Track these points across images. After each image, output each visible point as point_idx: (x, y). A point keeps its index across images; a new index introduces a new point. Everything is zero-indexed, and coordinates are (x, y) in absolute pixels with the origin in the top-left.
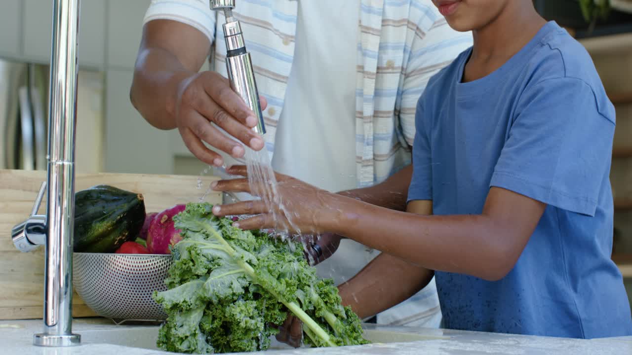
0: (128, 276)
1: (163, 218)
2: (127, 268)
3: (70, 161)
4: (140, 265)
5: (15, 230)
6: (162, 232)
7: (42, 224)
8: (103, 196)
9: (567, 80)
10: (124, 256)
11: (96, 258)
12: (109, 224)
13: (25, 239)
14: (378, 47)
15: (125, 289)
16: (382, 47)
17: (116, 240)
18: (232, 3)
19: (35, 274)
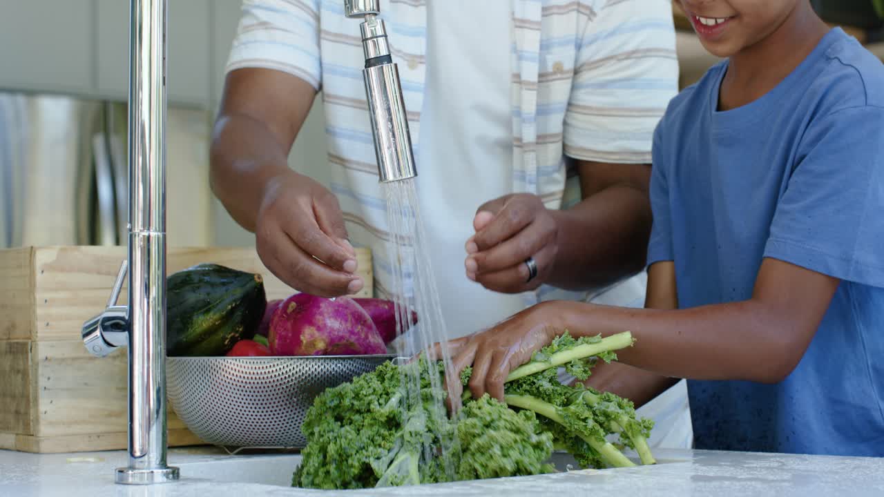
0: (244, 387)
1: (290, 306)
2: (242, 375)
3: (159, 231)
4: (259, 372)
5: (86, 328)
6: (289, 325)
7: (122, 319)
8: (206, 278)
9: (868, 109)
10: (238, 360)
11: (199, 364)
12: (217, 316)
13: (101, 338)
14: (537, 45)
15: (241, 405)
16: (545, 46)
17: (227, 339)
18: (375, 8)
19: (117, 389)
